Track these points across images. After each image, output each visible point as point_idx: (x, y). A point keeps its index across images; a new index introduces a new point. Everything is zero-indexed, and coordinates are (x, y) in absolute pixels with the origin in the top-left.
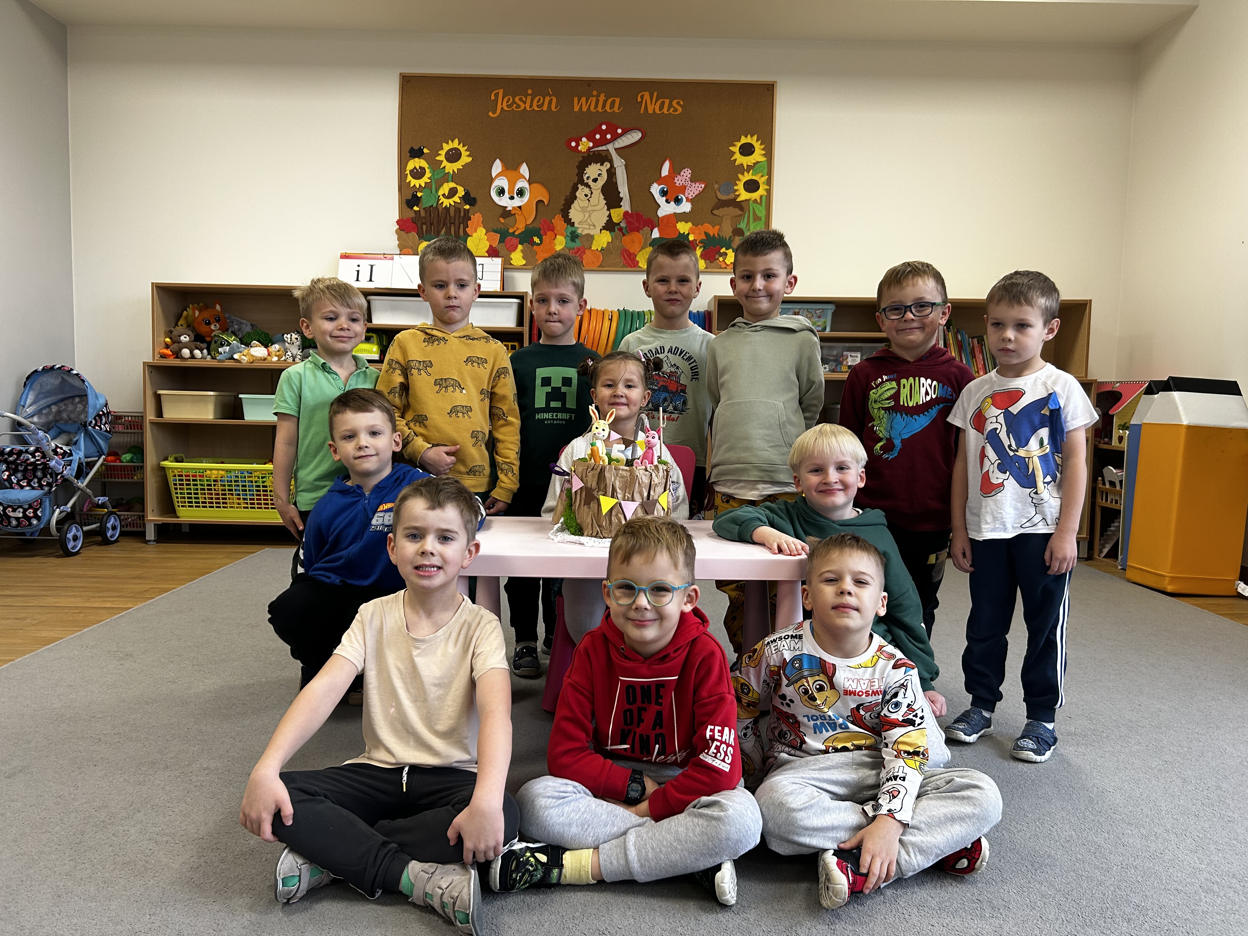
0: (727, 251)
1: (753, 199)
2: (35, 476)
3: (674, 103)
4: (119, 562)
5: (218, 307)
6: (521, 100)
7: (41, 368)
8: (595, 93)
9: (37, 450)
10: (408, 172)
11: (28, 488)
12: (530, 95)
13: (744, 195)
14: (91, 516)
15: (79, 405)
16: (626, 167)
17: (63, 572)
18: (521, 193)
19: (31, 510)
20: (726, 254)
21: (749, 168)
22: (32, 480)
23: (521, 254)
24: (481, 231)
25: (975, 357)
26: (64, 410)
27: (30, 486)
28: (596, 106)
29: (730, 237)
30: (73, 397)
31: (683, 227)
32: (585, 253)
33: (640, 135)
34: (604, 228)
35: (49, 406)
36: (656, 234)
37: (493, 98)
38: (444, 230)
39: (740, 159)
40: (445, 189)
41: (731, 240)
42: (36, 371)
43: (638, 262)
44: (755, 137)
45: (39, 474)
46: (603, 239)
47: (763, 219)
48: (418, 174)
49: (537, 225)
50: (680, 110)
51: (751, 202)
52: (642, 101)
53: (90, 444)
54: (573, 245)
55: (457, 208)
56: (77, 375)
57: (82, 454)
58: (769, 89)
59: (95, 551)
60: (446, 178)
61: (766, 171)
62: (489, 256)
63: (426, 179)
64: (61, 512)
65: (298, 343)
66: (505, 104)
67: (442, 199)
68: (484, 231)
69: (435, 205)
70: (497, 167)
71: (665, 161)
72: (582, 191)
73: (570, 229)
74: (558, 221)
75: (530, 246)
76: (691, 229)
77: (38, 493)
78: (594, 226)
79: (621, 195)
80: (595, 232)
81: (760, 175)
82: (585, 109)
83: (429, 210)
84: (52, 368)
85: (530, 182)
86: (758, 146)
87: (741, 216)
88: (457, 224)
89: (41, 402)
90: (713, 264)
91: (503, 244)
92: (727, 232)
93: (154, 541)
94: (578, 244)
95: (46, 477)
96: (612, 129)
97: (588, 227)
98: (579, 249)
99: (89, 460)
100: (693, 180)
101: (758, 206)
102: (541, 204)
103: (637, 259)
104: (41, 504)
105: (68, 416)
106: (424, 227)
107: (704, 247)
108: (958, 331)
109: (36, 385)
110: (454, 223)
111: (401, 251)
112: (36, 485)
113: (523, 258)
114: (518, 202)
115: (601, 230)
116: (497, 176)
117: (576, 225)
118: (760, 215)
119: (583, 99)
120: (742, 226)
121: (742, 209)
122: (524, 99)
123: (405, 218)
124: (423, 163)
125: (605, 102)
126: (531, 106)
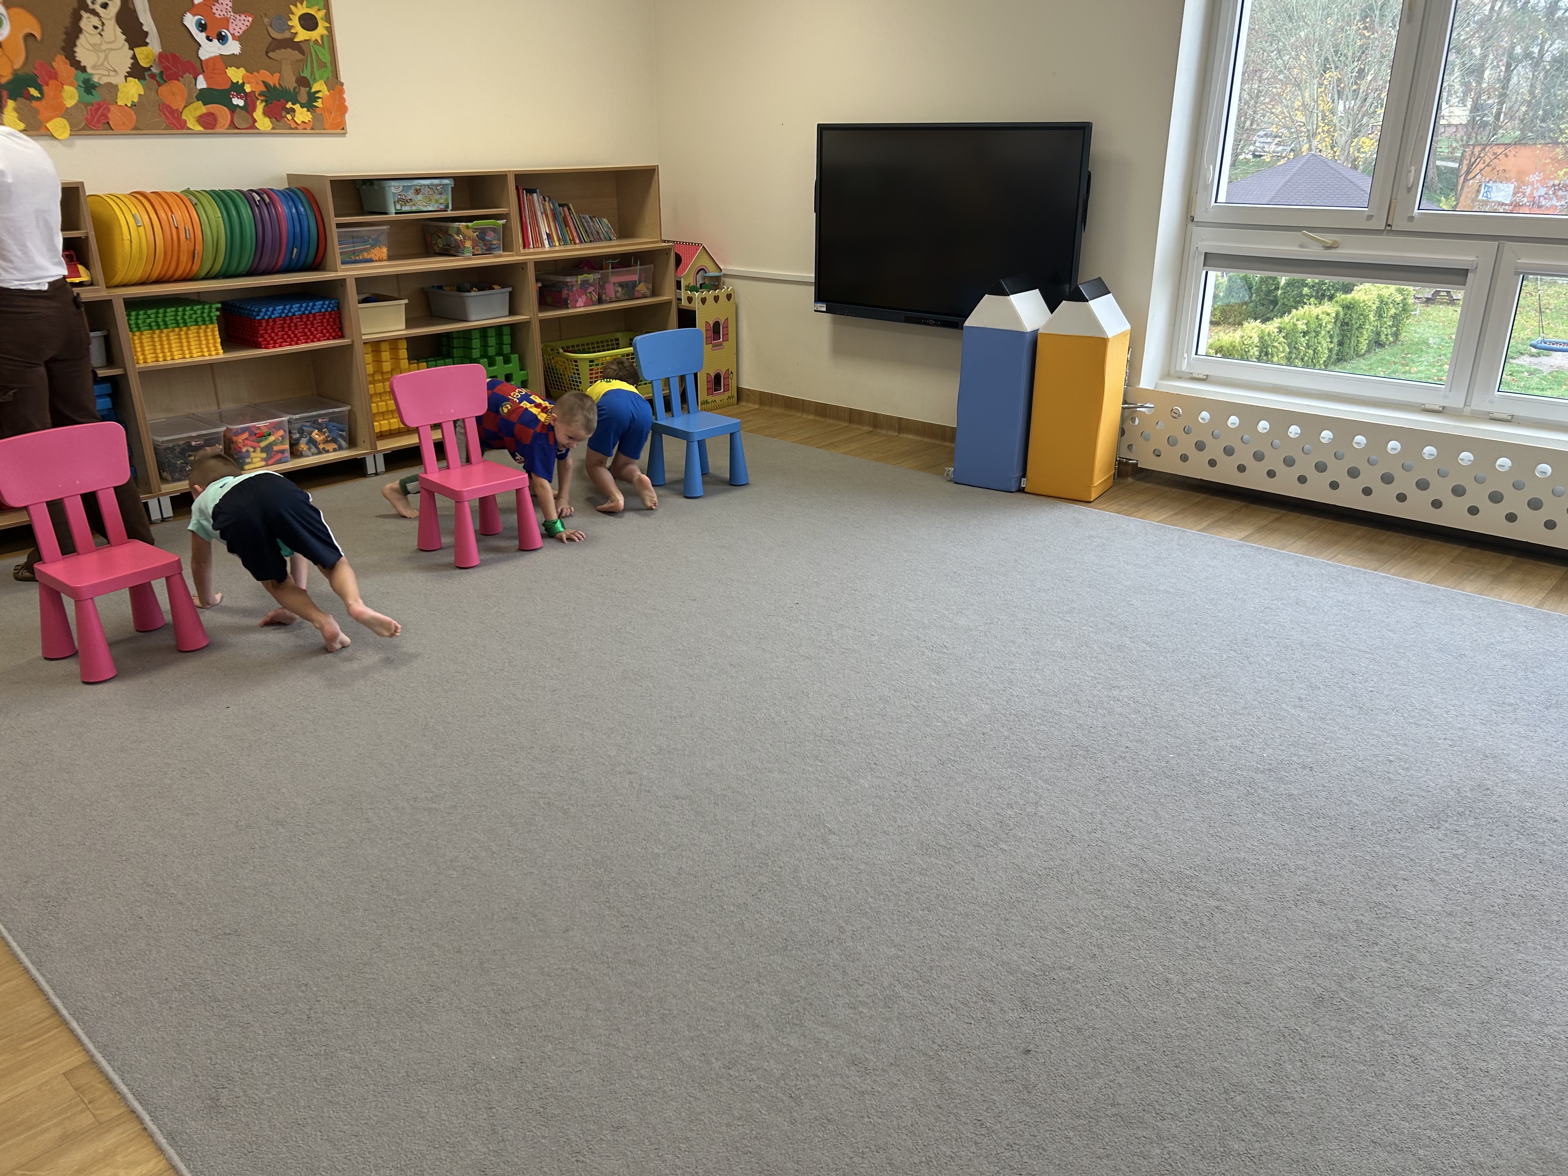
0: (294, 107)
1: (314, 39)
13: (302, 35)
20: (293, 110)
23: (15, 114)
29: (295, 89)
31: (236, 75)
32: (109, 110)
34: (130, 74)
36: (201, 83)
41: (297, 92)
43: (185, 121)
46: (132, 91)
47: (329, 65)
49: (31, 71)
51: (311, 43)
61: (322, 3)
72: (87, 22)
73: (83, 76)
74: (60, 64)
75: (25, 100)
76: (245, 77)
79: (145, 28)
80: (117, 79)
81: (317, 7)
87: (303, 61)
90: (280, 124)
92: (292, 81)
94: (97, 96)
97: (106, 73)
98: (100, 105)
101: (321, 48)
102: (31, 38)
103: (184, 117)
107: (266, 102)
113: (20, 119)
115: (126, 77)
117: (89, 70)
118: (324, 60)
120: (306, 74)
121: (302, 52)
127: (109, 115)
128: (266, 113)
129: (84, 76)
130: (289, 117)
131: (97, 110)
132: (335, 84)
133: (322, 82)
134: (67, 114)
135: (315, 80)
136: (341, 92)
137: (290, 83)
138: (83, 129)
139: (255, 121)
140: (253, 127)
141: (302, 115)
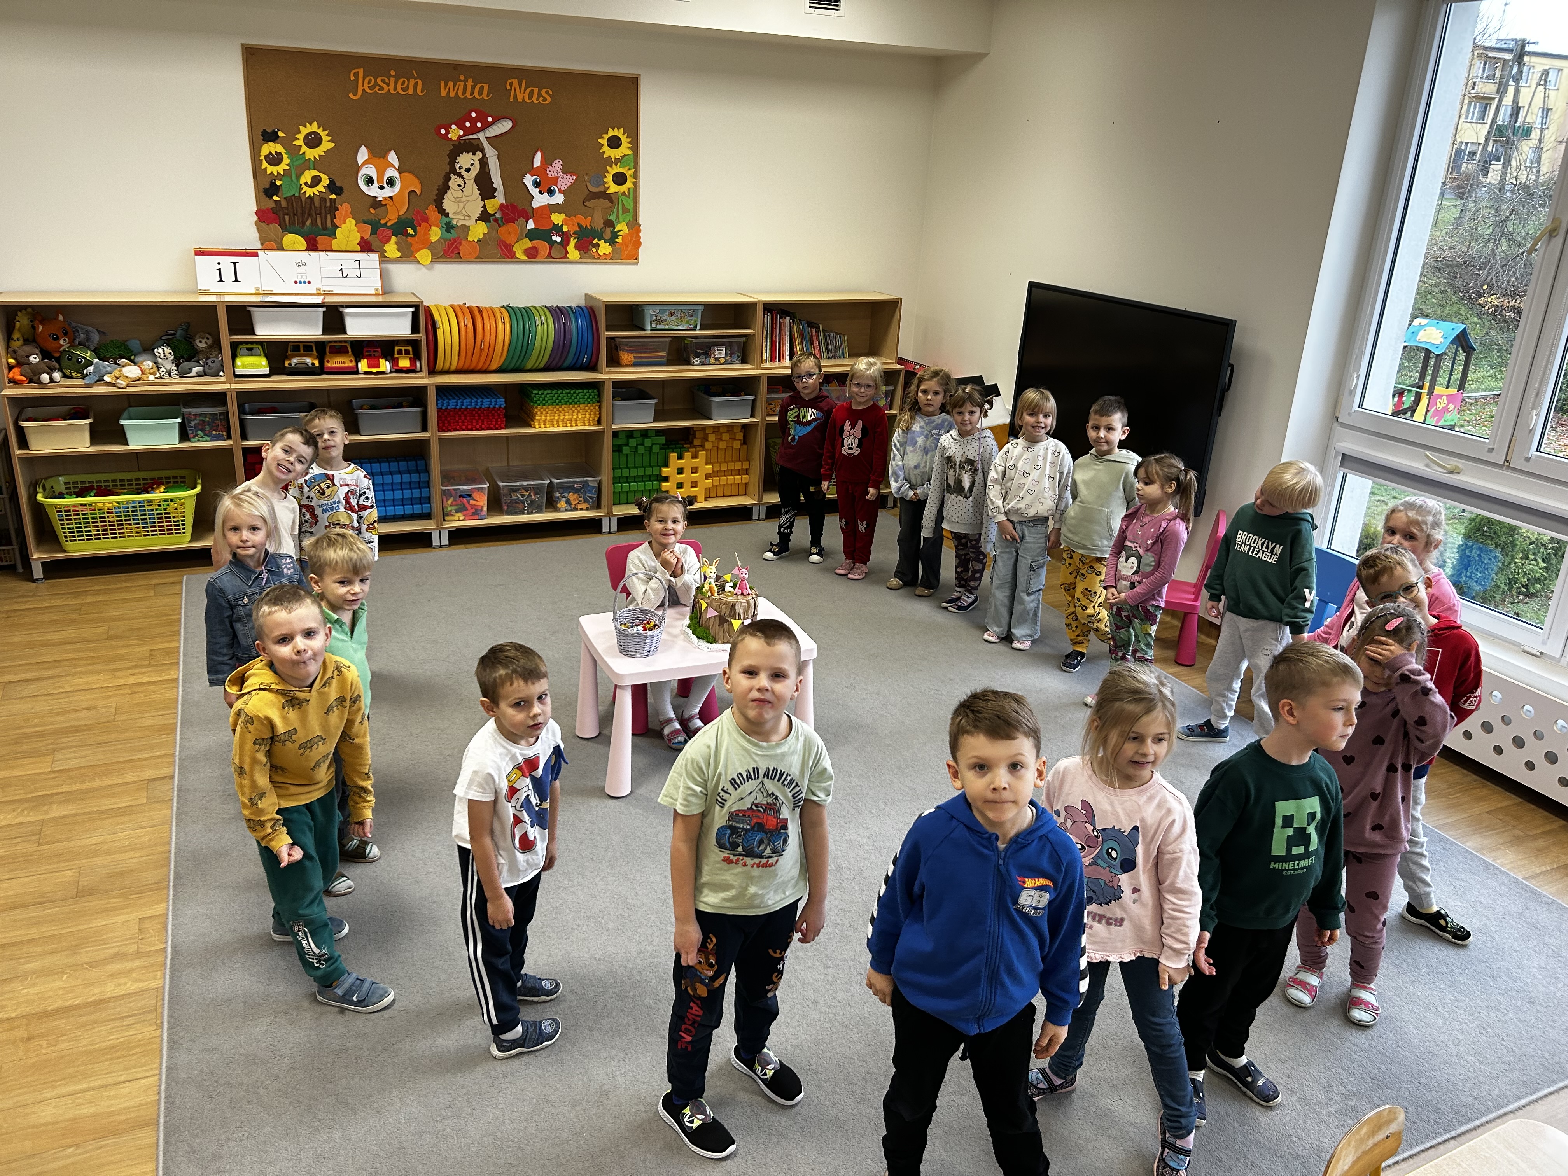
0: (599, 242)
1: (622, 192)
3: (543, 92)
6: (383, 81)
8: (462, 77)
10: (262, 158)
12: (393, 76)
13: (613, 188)
16: (499, 157)
18: (391, 182)
20: (598, 245)
21: (617, 160)
23: (396, 246)
24: (351, 223)
28: (464, 92)
29: (602, 229)
31: (557, 218)
32: (461, 244)
33: (510, 124)
34: (479, 219)
36: (531, 225)
37: (352, 78)
38: (309, 221)
39: (609, 152)
40: (307, 177)
41: (603, 232)
43: (515, 253)
44: (622, 130)
46: (479, 230)
47: (631, 210)
48: (275, 160)
50: (549, 98)
51: (620, 194)
52: (511, 90)
54: (449, 236)
55: (322, 199)
58: (633, 83)
60: (307, 165)
61: (632, 164)
62: (362, 251)
63: (284, 166)
65: (172, 358)
66: (366, 86)
67: (305, 188)
68: (354, 222)
69: (297, 195)
70: (363, 154)
71: (536, 152)
72: (454, 181)
73: (445, 220)
74: (432, 212)
75: (404, 237)
76: (564, 220)
78: (469, 216)
79: (495, 186)
80: (470, 223)
81: (627, 168)
82: (452, 95)
83: (291, 200)
85: (400, 171)
86: (624, 138)
87: (611, 208)
88: (323, 214)
90: (587, 255)
91: (375, 237)
94: (454, 234)
96: (482, 117)
97: (463, 218)
98: (455, 240)
100: (564, 172)
101: (627, 199)
102: (413, 194)
103: (514, 249)
106: (287, 218)
107: (578, 238)
108: (802, 323)
110: (320, 214)
111: (262, 244)
113: (399, 250)
114: (388, 192)
115: (476, 221)
116: (364, 163)
117: (451, 216)
118: (628, 207)
119: (451, 84)
120: (612, 217)
121: (611, 201)
122: (387, 81)
123: (264, 208)
124: (279, 148)
125: (473, 88)
126: (395, 89)
127: (461, 248)
128: (577, 247)
129: (447, 220)
130: (594, 250)
131: (452, 244)
132: (635, 226)
133: (625, 223)
134: (431, 246)
135: (619, 222)
136: (639, 231)
137: (599, 224)
138: (441, 257)
139: (567, 252)
140: (565, 257)
141: (605, 248)
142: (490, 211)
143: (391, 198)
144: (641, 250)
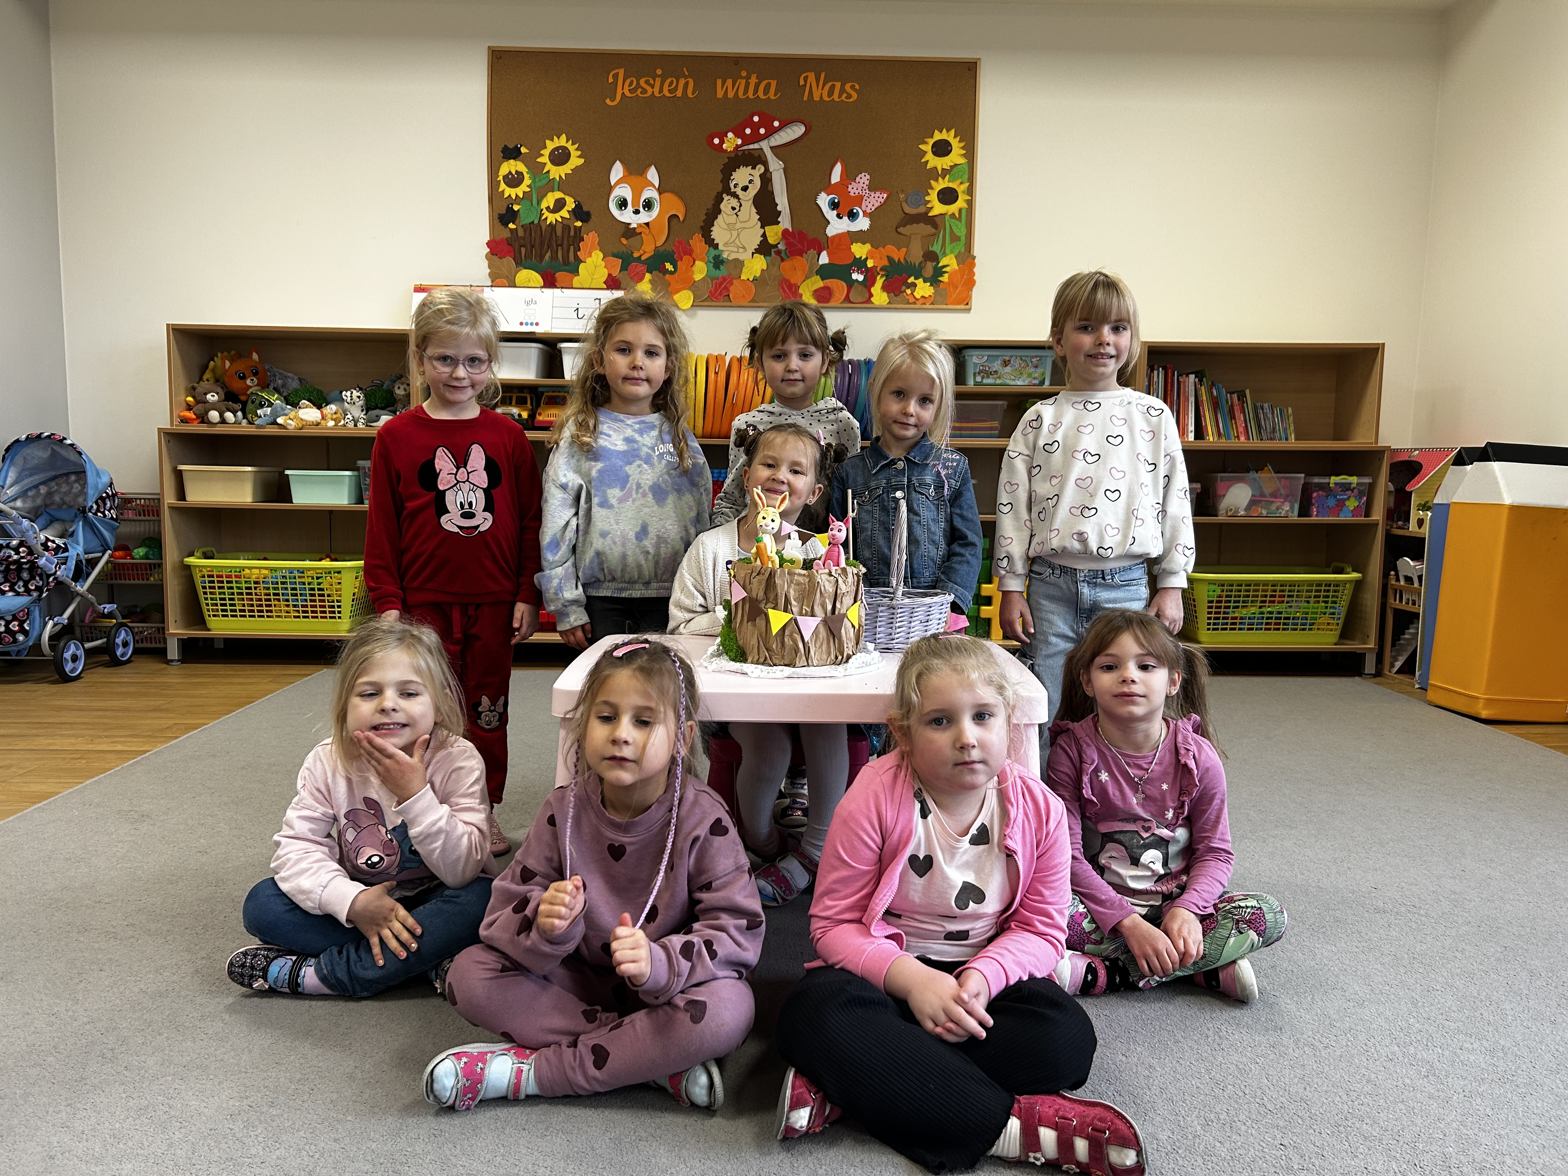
0: (916, 282)
1: (950, 213)
2: (20, 578)
3: (848, 87)
4: (132, 689)
5: (255, 356)
6: (647, 82)
7: (24, 437)
8: (744, 74)
9: (21, 544)
10: (501, 178)
11: (10, 594)
12: (659, 76)
13: (938, 209)
14: (95, 628)
15: (76, 485)
16: (785, 170)
17: (57, 703)
18: (648, 205)
19: (16, 623)
20: (914, 285)
21: (945, 172)
22: (16, 584)
23: (650, 286)
24: (597, 256)
25: (1234, 418)
26: (56, 491)
27: (15, 591)
28: (746, 92)
29: (920, 263)
30: (67, 475)
31: (860, 250)
32: (732, 284)
33: (803, 129)
34: (758, 251)
35: (36, 487)
36: (824, 259)
37: (611, 80)
38: (548, 254)
39: (934, 162)
40: (550, 200)
41: (921, 267)
42: (17, 441)
44: (953, 132)
45: (25, 575)
46: (756, 266)
47: (963, 239)
48: (514, 180)
49: (669, 247)
50: (855, 96)
51: (947, 218)
52: (805, 85)
53: (90, 535)
54: (717, 273)
55: (565, 225)
56: (72, 445)
57: (80, 549)
58: (970, 69)
59: (101, 675)
60: (550, 186)
61: (966, 176)
62: (608, 289)
63: (524, 188)
64: (55, 625)
65: (361, 403)
66: (626, 88)
67: (546, 214)
68: (601, 255)
69: (536, 222)
70: (617, 171)
71: (835, 164)
72: (728, 203)
73: (713, 252)
74: (697, 242)
75: (661, 274)
76: (869, 252)
77: (24, 600)
78: (744, 248)
79: (779, 208)
80: (745, 256)
81: (959, 181)
82: (731, 95)
83: (529, 228)
84: (39, 436)
85: (660, 191)
86: (955, 143)
87: (935, 236)
88: (565, 246)
89: (26, 481)
90: (898, 299)
91: (625, 272)
92: (916, 255)
93: (178, 661)
94: (723, 271)
95: (34, 579)
96: (766, 121)
97: (736, 250)
98: (724, 279)
99: (91, 556)
100: (872, 188)
101: (957, 222)
102: (675, 220)
103: (801, 291)
104: (28, 614)
105: (62, 499)
106: (523, 250)
107: (887, 276)
108: (1213, 384)
109: (19, 459)
110: (561, 245)
111: (492, 281)
112: (22, 590)
114: (644, 217)
115: (753, 254)
116: (617, 183)
117: (721, 247)
118: (958, 234)
119: (729, 82)
120: (936, 248)
121: (935, 226)
122: (652, 82)
123: (498, 238)
124: (520, 166)
125: (757, 86)
126: (661, 91)
127: (731, 288)
128: (884, 288)
129: (716, 252)
131: (721, 284)
132: (967, 259)
133: (953, 256)
134: (693, 286)
135: (945, 254)
136: (973, 265)
137: (916, 257)
138: (705, 301)
139: (871, 295)
140: (868, 301)
141: (923, 289)
142: (771, 240)
143: (647, 224)
144: (975, 292)
